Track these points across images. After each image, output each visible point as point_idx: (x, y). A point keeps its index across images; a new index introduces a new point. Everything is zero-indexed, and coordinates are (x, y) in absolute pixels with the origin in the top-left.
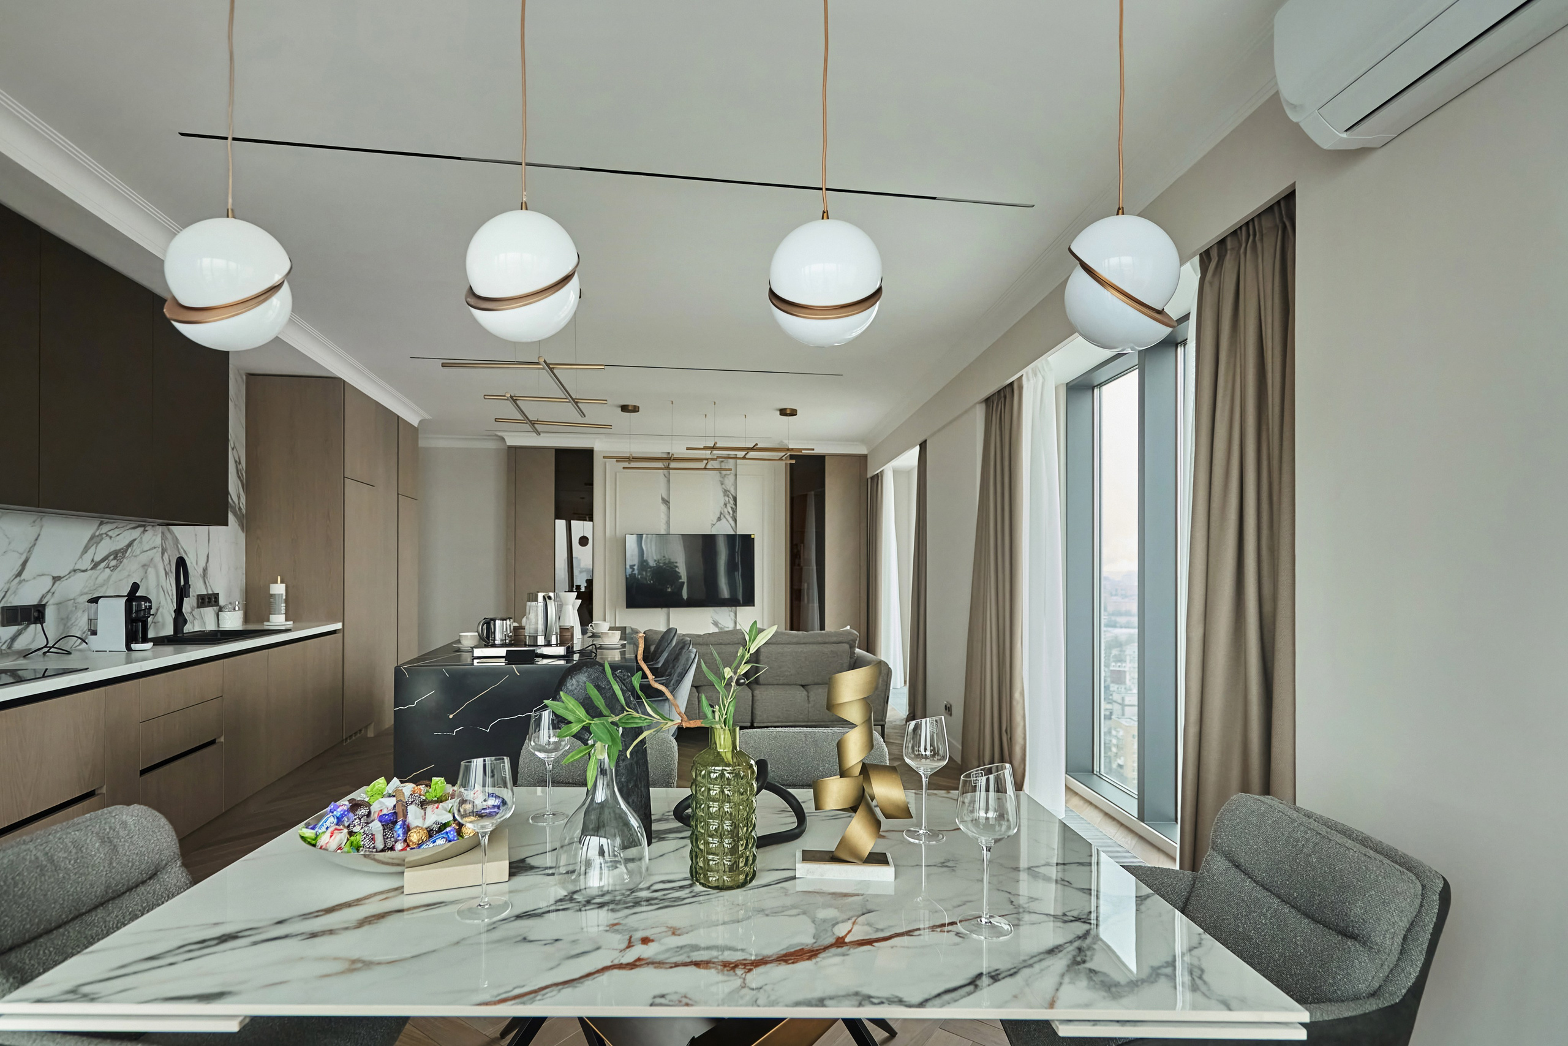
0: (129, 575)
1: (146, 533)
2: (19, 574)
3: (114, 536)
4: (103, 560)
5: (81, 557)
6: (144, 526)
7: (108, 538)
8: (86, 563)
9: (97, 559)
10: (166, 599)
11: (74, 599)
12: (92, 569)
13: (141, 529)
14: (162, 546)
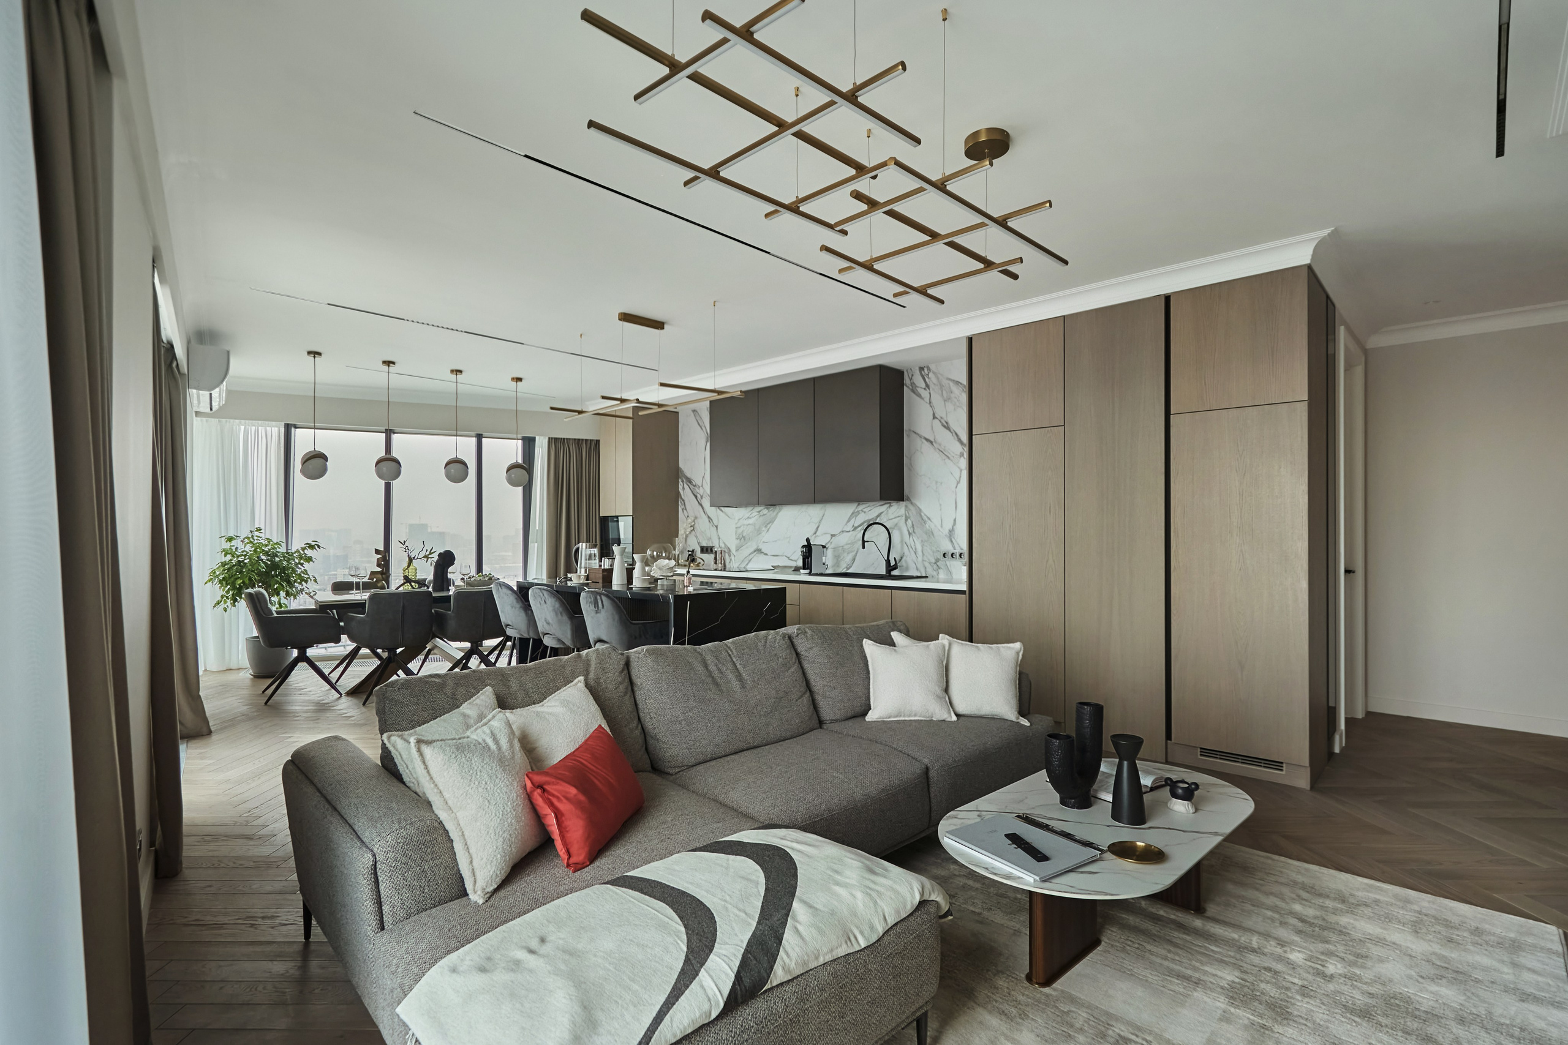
0: (878, 534)
1: (892, 508)
2: (815, 533)
3: (867, 511)
4: (860, 526)
5: (846, 524)
6: (890, 503)
7: (863, 513)
8: (849, 527)
9: (856, 525)
10: (909, 551)
11: (842, 547)
12: (853, 530)
13: (888, 505)
14: (906, 515)
